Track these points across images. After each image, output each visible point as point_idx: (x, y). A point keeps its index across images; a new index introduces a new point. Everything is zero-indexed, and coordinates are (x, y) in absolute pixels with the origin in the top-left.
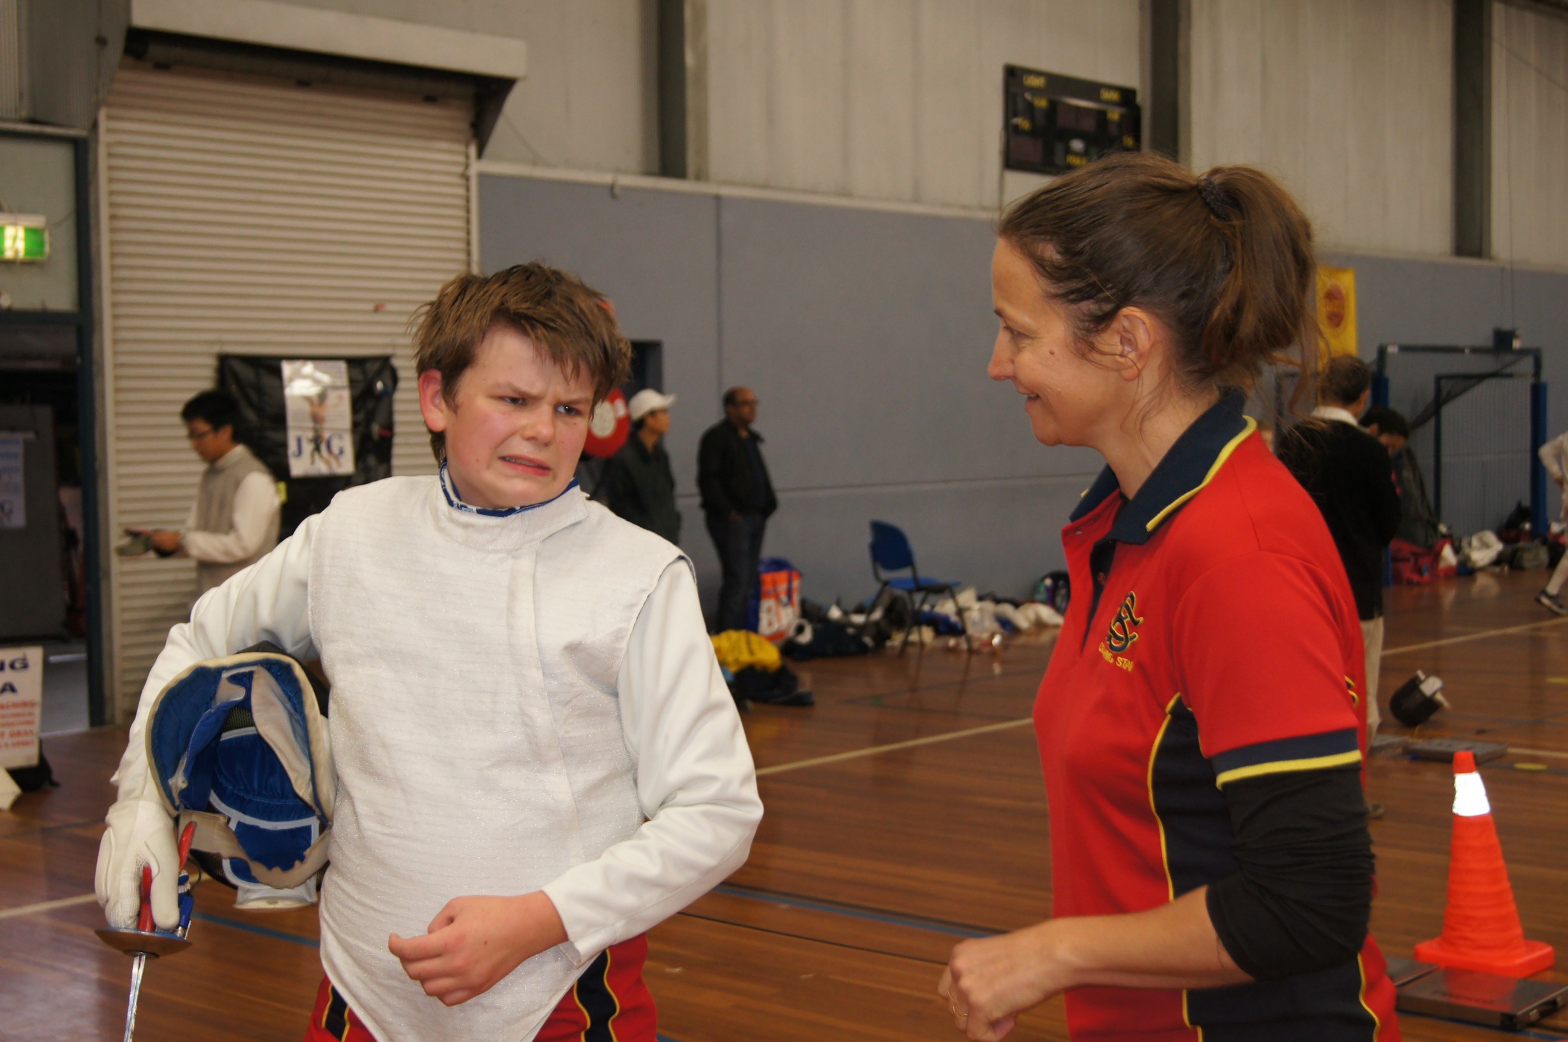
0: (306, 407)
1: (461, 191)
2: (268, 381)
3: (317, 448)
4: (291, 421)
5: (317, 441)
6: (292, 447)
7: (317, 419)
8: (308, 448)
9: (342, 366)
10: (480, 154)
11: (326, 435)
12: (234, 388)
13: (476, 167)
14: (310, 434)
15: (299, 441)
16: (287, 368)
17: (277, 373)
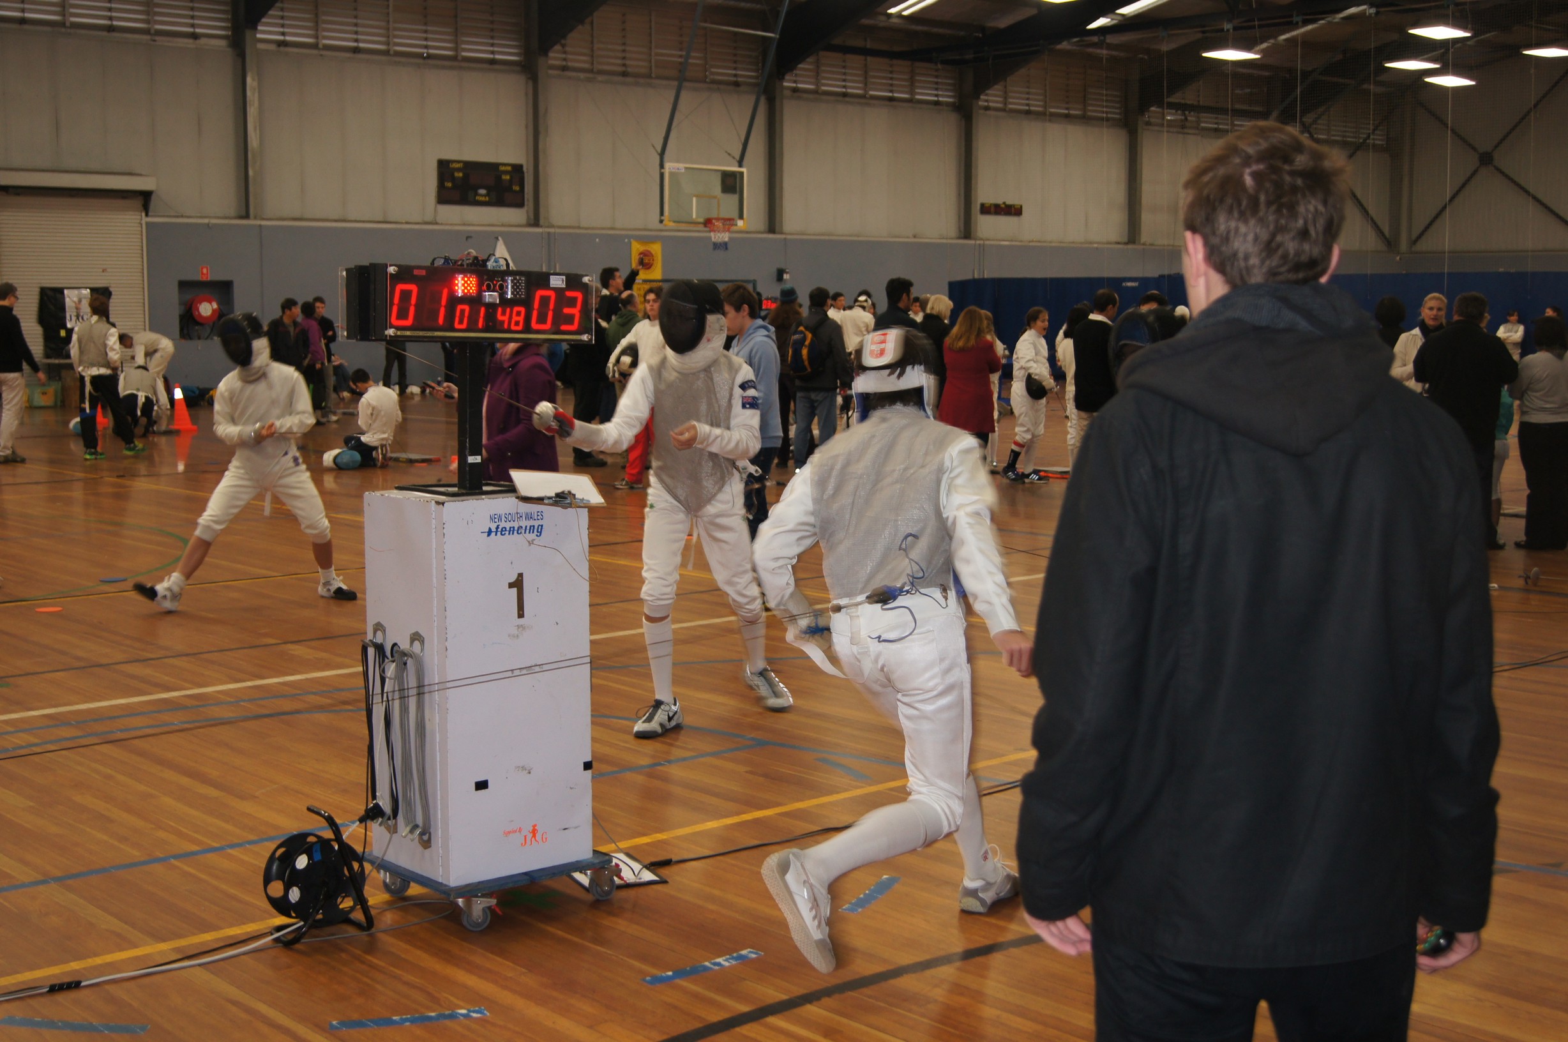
0: (73, 305)
1: (140, 229)
2: (58, 296)
3: (78, 318)
4: (67, 309)
5: (78, 317)
6: (68, 317)
7: (77, 309)
8: (74, 318)
9: (88, 290)
10: (147, 215)
11: (82, 314)
12: (45, 298)
13: (145, 220)
14: (75, 314)
15: (71, 317)
16: (66, 292)
17: (63, 293)
